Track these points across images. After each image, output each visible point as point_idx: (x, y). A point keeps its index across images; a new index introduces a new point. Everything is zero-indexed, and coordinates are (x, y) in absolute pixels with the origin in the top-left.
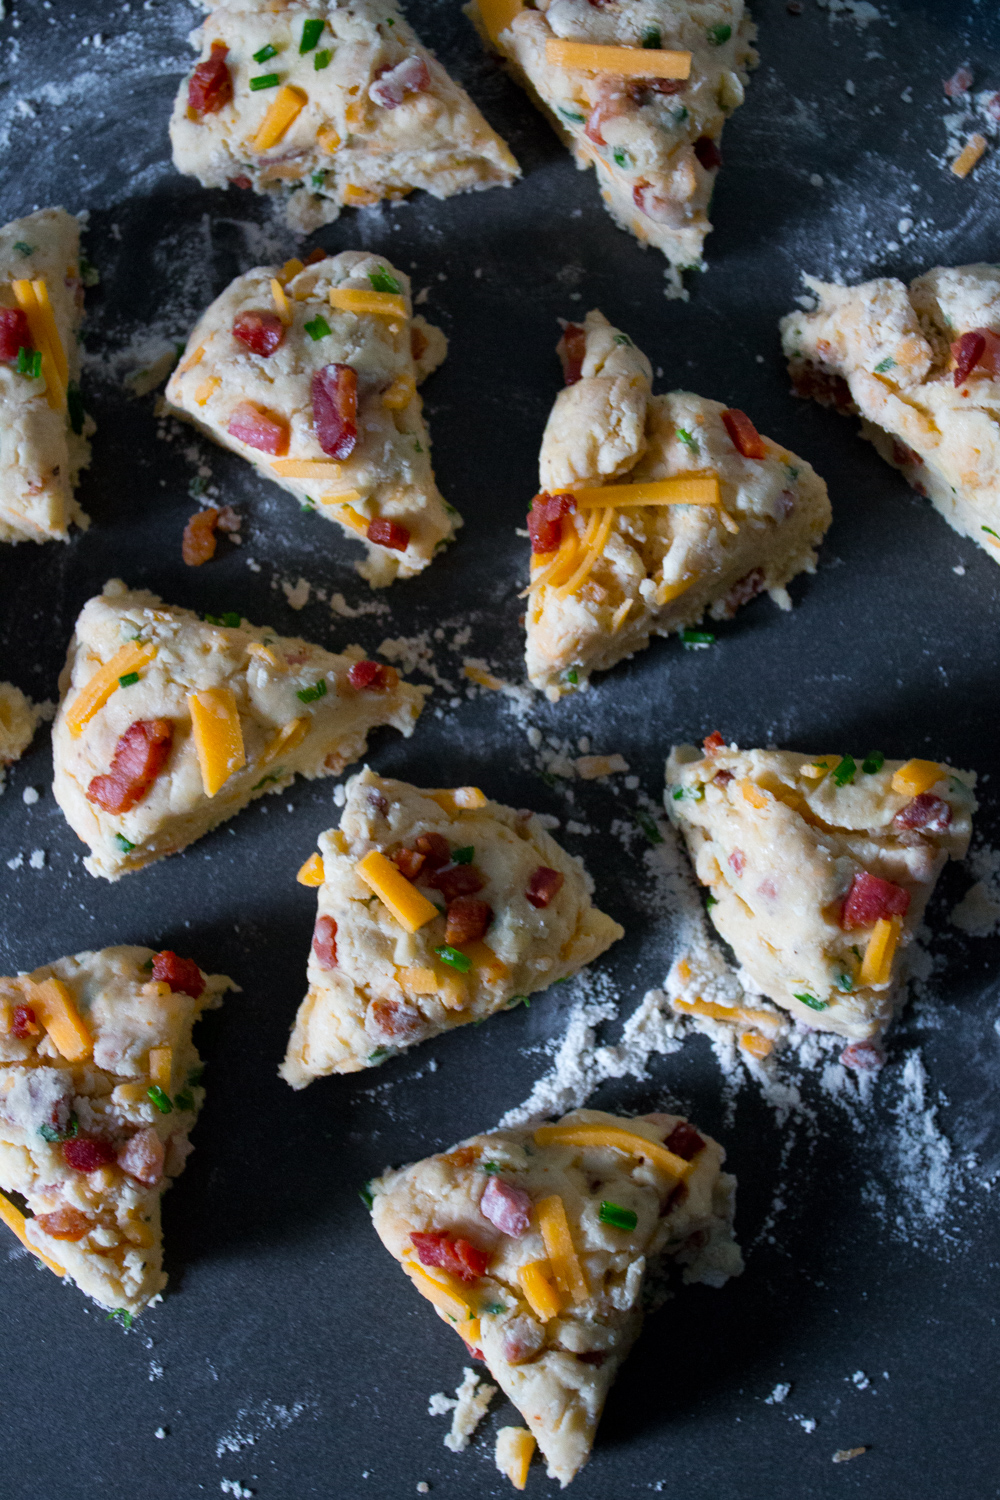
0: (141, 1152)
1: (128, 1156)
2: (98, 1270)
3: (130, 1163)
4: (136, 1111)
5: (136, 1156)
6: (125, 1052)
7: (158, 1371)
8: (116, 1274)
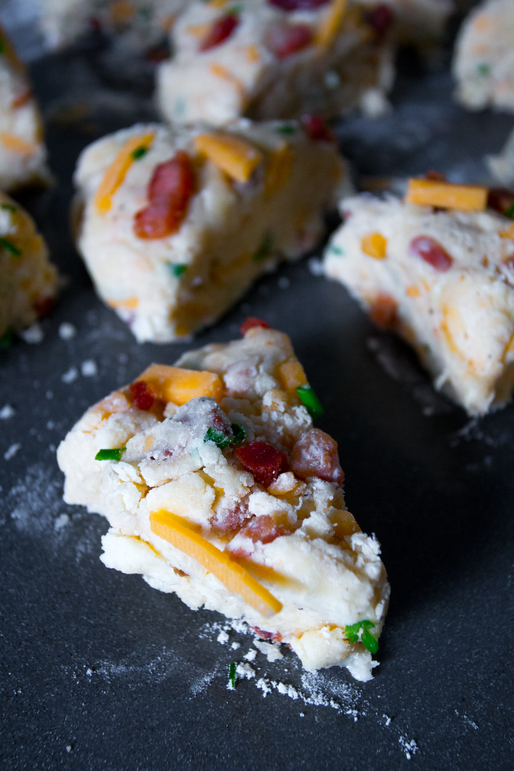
0: (315, 442)
1: (304, 452)
2: (330, 556)
3: (308, 457)
4: (293, 414)
5: (312, 448)
6: (258, 370)
7: (411, 745)
8: (349, 559)
